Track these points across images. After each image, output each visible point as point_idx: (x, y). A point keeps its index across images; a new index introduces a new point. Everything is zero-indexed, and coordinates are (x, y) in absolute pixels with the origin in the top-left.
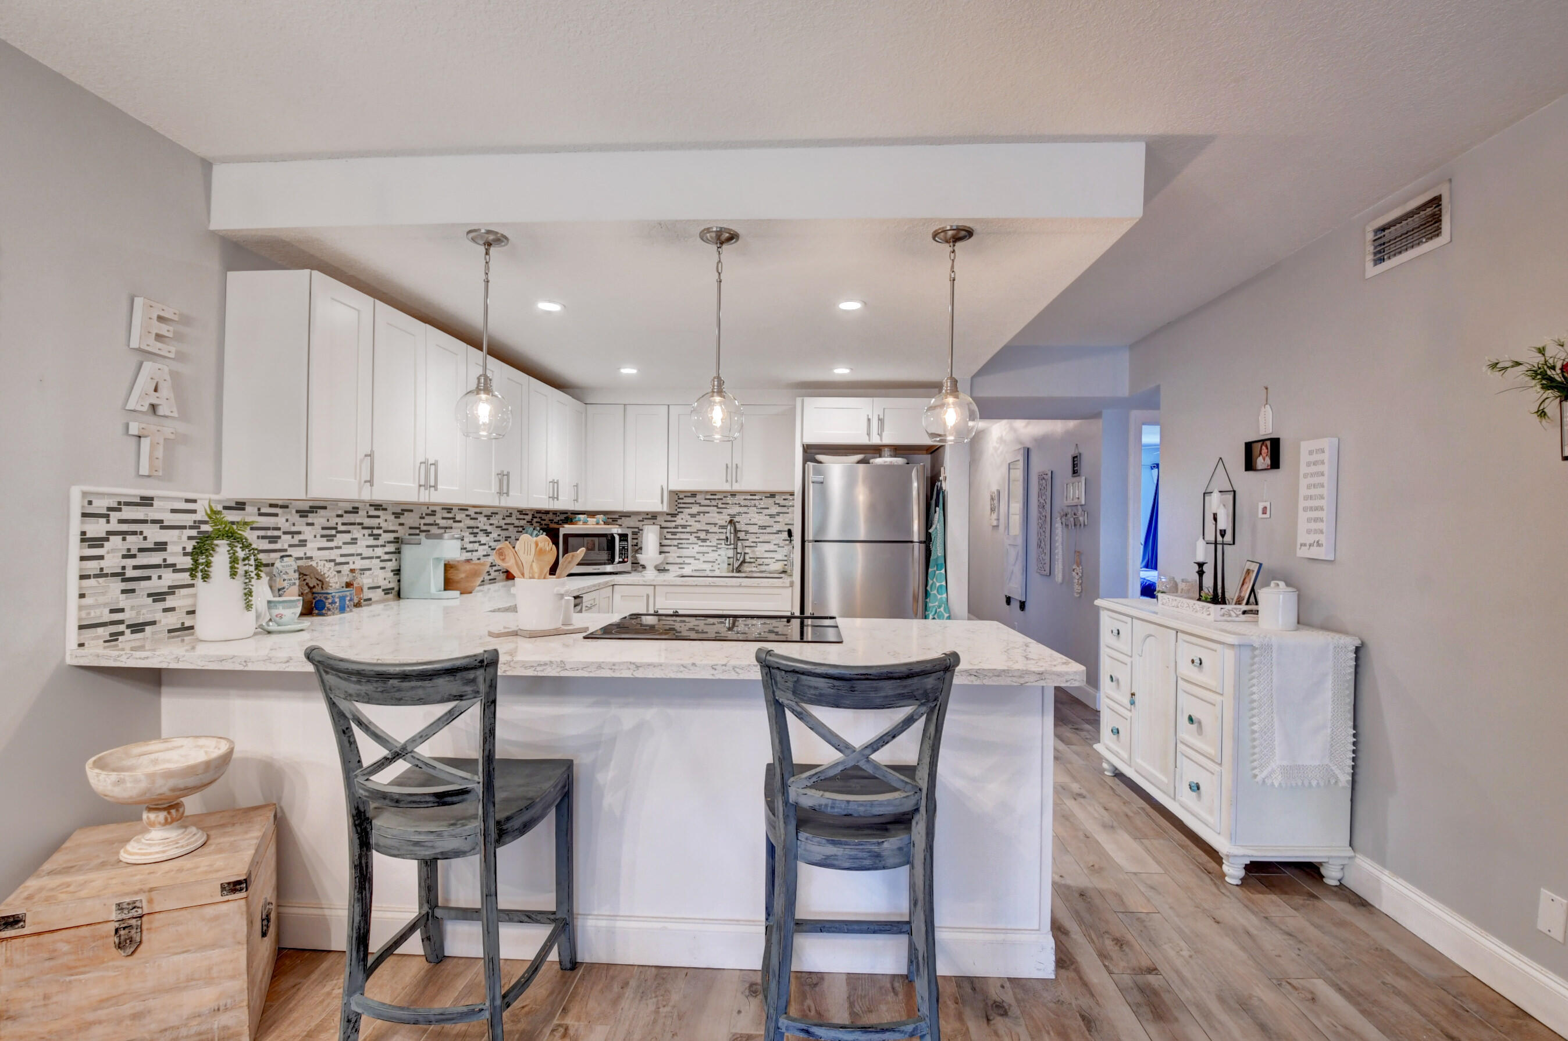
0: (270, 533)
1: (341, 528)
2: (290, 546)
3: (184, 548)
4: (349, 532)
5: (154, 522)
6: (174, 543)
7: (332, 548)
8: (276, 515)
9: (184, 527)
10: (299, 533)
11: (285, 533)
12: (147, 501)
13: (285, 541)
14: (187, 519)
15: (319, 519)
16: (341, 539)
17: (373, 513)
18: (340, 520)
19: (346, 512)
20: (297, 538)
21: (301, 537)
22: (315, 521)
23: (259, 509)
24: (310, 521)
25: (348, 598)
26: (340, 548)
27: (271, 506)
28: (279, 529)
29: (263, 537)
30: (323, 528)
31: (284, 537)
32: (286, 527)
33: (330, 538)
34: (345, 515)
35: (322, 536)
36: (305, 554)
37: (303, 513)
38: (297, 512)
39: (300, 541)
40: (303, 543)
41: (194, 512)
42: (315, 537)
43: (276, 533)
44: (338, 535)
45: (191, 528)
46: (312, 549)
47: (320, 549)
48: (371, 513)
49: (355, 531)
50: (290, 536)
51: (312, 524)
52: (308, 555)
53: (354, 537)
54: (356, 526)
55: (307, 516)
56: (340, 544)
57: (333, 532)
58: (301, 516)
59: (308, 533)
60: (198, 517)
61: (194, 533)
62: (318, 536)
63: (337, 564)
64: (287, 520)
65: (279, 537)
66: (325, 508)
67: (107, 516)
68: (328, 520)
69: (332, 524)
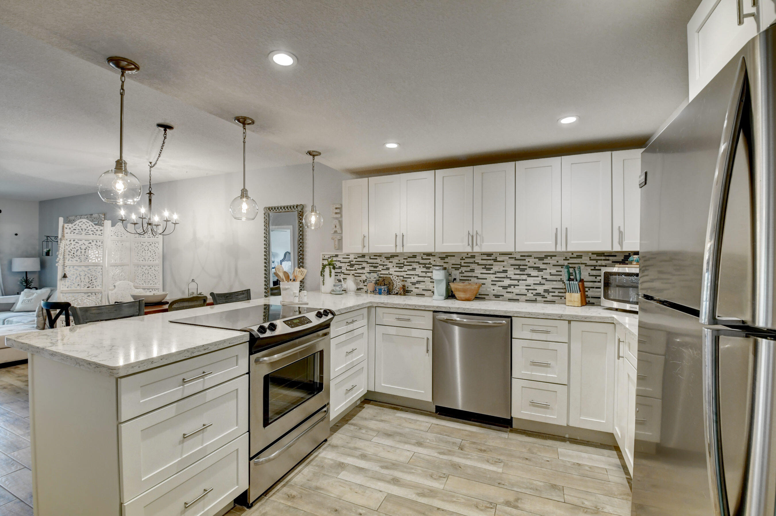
0: (374, 265)
1: (406, 263)
2: (382, 269)
3: (346, 268)
4: (411, 265)
5: (338, 261)
6: (344, 267)
7: (401, 271)
8: (376, 259)
9: (346, 263)
10: (386, 265)
11: (380, 265)
12: (337, 256)
13: (380, 268)
14: (347, 260)
15: (395, 260)
16: (406, 268)
17: (425, 257)
18: (405, 261)
19: (409, 257)
20: (385, 267)
21: (387, 267)
22: (393, 261)
23: (370, 257)
24: (391, 261)
25: (383, 290)
26: (406, 271)
27: (375, 256)
28: (378, 264)
29: (371, 266)
30: (397, 264)
31: (379, 266)
32: (381, 263)
33: (401, 267)
34: (408, 259)
35: (396, 267)
36: (389, 273)
37: (387, 258)
38: (385, 258)
39: (386, 268)
40: (388, 269)
41: (349, 258)
42: (393, 267)
43: (376, 265)
44: (405, 266)
45: (348, 263)
46: (392, 271)
47: (395, 271)
48: (424, 258)
49: (414, 265)
50: (382, 266)
51: (392, 262)
52: (390, 273)
53: (414, 267)
54: (415, 263)
55: (389, 259)
56: (406, 270)
57: (402, 265)
58: (387, 259)
59: (390, 265)
60: (350, 260)
61: (349, 264)
62: (395, 266)
63: (404, 278)
64: (381, 261)
65: (378, 266)
66: (398, 256)
67: (328, 260)
68: (399, 261)
69: (402, 261)
